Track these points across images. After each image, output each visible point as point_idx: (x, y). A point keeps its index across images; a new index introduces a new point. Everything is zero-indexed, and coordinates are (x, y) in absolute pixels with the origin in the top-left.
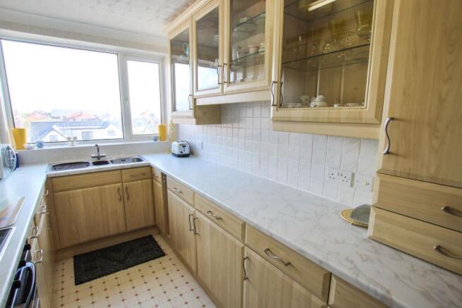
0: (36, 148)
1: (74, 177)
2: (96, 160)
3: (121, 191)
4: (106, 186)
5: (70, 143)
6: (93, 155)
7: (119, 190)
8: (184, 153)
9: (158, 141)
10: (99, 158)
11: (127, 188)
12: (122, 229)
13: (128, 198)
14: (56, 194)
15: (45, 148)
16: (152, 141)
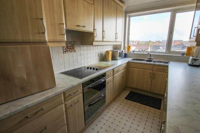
0: (132, 52)
1: (136, 64)
2: (149, 60)
3: (151, 74)
4: (146, 70)
5: (143, 52)
6: (148, 58)
7: (151, 73)
8: (194, 64)
9: (185, 56)
10: (150, 59)
11: (154, 74)
12: (148, 90)
13: (154, 78)
14: (130, 68)
15: (135, 53)
16: (181, 55)
